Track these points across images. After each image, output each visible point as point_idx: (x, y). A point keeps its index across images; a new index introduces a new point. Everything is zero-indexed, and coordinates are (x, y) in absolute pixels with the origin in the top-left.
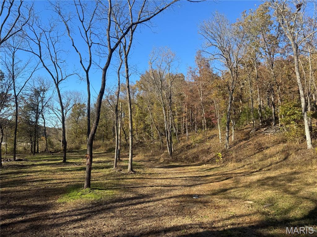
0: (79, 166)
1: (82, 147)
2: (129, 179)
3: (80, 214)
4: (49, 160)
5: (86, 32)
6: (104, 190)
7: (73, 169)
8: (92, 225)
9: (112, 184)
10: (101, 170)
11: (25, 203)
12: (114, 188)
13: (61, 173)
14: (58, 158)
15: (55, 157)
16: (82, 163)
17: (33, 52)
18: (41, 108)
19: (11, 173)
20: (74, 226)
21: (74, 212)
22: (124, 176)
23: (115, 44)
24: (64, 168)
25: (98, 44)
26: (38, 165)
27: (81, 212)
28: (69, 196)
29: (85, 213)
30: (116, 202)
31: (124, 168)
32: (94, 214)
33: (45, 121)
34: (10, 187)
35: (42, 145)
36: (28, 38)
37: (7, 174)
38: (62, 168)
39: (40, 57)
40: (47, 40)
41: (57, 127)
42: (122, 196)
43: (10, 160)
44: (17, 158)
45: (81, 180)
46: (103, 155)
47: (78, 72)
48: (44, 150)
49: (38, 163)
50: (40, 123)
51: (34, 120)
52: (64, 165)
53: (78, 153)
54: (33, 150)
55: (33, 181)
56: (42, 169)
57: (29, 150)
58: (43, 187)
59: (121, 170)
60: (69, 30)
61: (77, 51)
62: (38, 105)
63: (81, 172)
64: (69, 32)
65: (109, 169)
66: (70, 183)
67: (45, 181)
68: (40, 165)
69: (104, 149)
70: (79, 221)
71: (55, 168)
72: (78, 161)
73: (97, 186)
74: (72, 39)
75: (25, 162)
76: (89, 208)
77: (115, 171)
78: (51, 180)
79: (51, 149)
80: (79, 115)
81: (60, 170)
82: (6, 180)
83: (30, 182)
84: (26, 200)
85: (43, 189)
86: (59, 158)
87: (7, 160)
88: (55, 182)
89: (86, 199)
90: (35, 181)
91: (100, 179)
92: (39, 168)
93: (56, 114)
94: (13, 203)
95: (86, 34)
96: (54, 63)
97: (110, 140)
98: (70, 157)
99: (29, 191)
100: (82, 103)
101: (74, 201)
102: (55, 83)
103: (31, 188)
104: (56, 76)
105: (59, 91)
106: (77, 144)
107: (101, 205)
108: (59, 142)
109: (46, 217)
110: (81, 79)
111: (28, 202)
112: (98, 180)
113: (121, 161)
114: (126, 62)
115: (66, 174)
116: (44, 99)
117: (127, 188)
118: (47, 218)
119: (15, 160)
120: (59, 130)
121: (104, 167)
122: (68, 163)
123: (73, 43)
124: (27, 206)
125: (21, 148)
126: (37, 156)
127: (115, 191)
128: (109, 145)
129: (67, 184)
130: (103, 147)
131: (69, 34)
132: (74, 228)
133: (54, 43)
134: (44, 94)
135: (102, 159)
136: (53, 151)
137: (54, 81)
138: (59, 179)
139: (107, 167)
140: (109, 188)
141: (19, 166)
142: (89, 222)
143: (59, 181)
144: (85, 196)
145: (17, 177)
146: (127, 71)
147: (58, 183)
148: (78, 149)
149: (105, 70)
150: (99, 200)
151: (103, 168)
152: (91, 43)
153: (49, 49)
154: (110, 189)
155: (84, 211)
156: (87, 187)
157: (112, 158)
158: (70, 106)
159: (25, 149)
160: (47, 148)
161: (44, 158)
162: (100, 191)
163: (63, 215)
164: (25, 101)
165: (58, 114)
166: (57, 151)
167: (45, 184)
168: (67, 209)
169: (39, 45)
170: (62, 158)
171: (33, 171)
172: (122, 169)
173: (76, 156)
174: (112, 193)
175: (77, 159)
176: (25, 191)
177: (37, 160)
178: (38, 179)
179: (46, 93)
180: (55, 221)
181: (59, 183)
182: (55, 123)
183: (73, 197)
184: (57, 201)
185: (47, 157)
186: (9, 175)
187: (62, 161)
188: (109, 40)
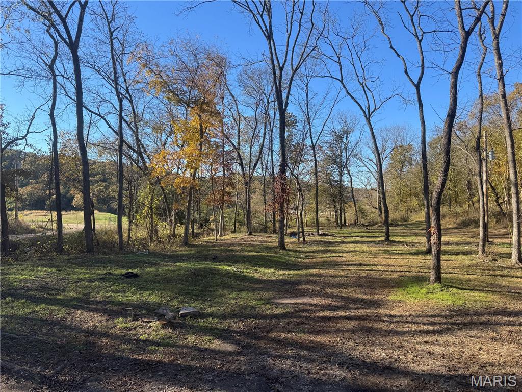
0: (412, 249)
1: (412, 219)
2: (517, 277)
3: (432, 324)
4: (363, 237)
5: (412, 17)
6: (468, 291)
7: (403, 252)
8: (456, 344)
9: (482, 282)
10: (454, 257)
11: (344, 293)
12: (486, 289)
13: (386, 256)
14: (376, 235)
15: (371, 232)
16: (416, 243)
17: (332, 77)
18: (345, 160)
19: (318, 251)
20: (425, 339)
21: (420, 319)
22: (505, 272)
23: (474, 18)
24: (388, 249)
25: (434, 31)
26: (350, 243)
27: (432, 320)
28: (406, 292)
29: (440, 324)
30: (496, 313)
31: (502, 257)
32: (456, 327)
33: (351, 178)
34: (321, 269)
35: (350, 215)
36: (323, 56)
37: (313, 252)
38: (385, 248)
39: (342, 82)
40: (350, 51)
41: (369, 187)
42: (508, 306)
43: (313, 234)
44: (320, 232)
45: (422, 270)
46: (452, 232)
47: (400, 90)
48: (353, 222)
49: (349, 240)
50: (346, 183)
51: (337, 178)
52: (388, 245)
53: (407, 227)
54: (339, 221)
55: (349, 265)
56: (356, 249)
57: (333, 222)
58: (365, 275)
59: (496, 260)
60: (382, 24)
61: (399, 56)
62: (341, 156)
63: (419, 258)
64: (383, 27)
65: (469, 257)
66: (403, 272)
67: (365, 265)
68: (353, 243)
69: (452, 220)
70: (431, 334)
71: (376, 249)
72: (408, 240)
73: (453, 283)
74: (389, 38)
75: (332, 237)
76: (445, 317)
77: (483, 261)
78: (372, 265)
79: (363, 221)
80: (403, 165)
81: (383, 252)
82: (314, 259)
83: (345, 265)
84: (345, 289)
85: (365, 277)
86: (378, 234)
87: (309, 235)
88: (380, 269)
89: (437, 301)
90: (351, 265)
91: (457, 272)
92: (352, 247)
93: (366, 167)
94: (329, 291)
95: (412, 20)
96: (362, 84)
97: (463, 205)
98: (395, 233)
99: (346, 277)
100: (406, 144)
101: (416, 301)
102: (366, 116)
103: (348, 274)
104: (367, 105)
105: (371, 129)
106: (403, 213)
107: (467, 315)
108: (374, 210)
109: (378, 318)
110: (406, 102)
111: (349, 293)
112: (452, 273)
113: (492, 243)
114: (498, 49)
115: (394, 258)
116: (349, 145)
117: (517, 293)
118: (380, 319)
119: (318, 235)
120: (373, 192)
121: (459, 252)
122: (394, 242)
123: (391, 44)
124: (348, 298)
125: (323, 219)
126: (345, 230)
127: (490, 295)
128: (461, 214)
129: (400, 274)
130: (450, 218)
131: (383, 30)
132: (426, 342)
133: (359, 54)
134: (347, 138)
135: (451, 239)
136: (366, 224)
137: (362, 114)
138: (385, 265)
139: (466, 253)
140: (477, 288)
141: (325, 242)
142: (449, 338)
143: (386, 268)
144: (435, 295)
145: (326, 257)
146: (501, 65)
147: (385, 271)
148: (406, 221)
149: (456, 74)
150: (461, 306)
151: (457, 254)
152: (422, 33)
153: (353, 65)
154: (480, 290)
155: (436, 319)
156: (435, 282)
157: (472, 237)
158: (388, 151)
159: (329, 220)
160: (357, 219)
161: (355, 233)
162: (460, 291)
163: (403, 320)
164: (324, 151)
165: (369, 167)
166: (372, 224)
167: (366, 270)
168: (407, 311)
169: (339, 63)
170: (384, 234)
171: (345, 250)
172: (497, 258)
173: (405, 233)
174: (486, 298)
175: (406, 236)
176: (341, 276)
177: (346, 235)
178: (355, 263)
179: (350, 136)
180: (393, 326)
181: (387, 271)
182: (366, 180)
183: (414, 295)
184: (390, 298)
185: (359, 233)
186: (315, 254)
187: (383, 239)
188: (461, 16)
